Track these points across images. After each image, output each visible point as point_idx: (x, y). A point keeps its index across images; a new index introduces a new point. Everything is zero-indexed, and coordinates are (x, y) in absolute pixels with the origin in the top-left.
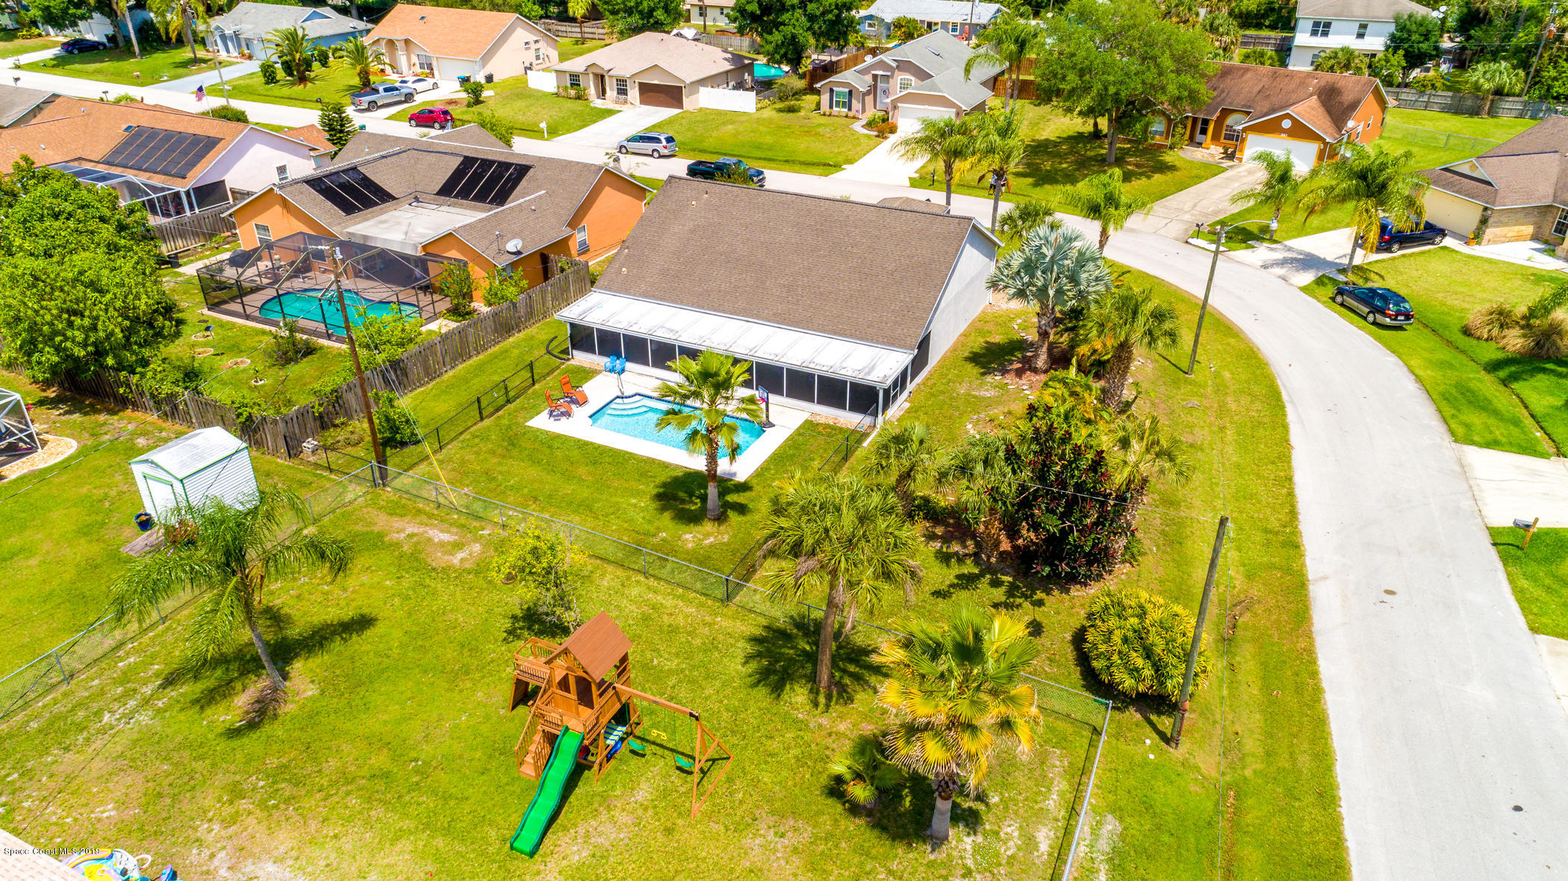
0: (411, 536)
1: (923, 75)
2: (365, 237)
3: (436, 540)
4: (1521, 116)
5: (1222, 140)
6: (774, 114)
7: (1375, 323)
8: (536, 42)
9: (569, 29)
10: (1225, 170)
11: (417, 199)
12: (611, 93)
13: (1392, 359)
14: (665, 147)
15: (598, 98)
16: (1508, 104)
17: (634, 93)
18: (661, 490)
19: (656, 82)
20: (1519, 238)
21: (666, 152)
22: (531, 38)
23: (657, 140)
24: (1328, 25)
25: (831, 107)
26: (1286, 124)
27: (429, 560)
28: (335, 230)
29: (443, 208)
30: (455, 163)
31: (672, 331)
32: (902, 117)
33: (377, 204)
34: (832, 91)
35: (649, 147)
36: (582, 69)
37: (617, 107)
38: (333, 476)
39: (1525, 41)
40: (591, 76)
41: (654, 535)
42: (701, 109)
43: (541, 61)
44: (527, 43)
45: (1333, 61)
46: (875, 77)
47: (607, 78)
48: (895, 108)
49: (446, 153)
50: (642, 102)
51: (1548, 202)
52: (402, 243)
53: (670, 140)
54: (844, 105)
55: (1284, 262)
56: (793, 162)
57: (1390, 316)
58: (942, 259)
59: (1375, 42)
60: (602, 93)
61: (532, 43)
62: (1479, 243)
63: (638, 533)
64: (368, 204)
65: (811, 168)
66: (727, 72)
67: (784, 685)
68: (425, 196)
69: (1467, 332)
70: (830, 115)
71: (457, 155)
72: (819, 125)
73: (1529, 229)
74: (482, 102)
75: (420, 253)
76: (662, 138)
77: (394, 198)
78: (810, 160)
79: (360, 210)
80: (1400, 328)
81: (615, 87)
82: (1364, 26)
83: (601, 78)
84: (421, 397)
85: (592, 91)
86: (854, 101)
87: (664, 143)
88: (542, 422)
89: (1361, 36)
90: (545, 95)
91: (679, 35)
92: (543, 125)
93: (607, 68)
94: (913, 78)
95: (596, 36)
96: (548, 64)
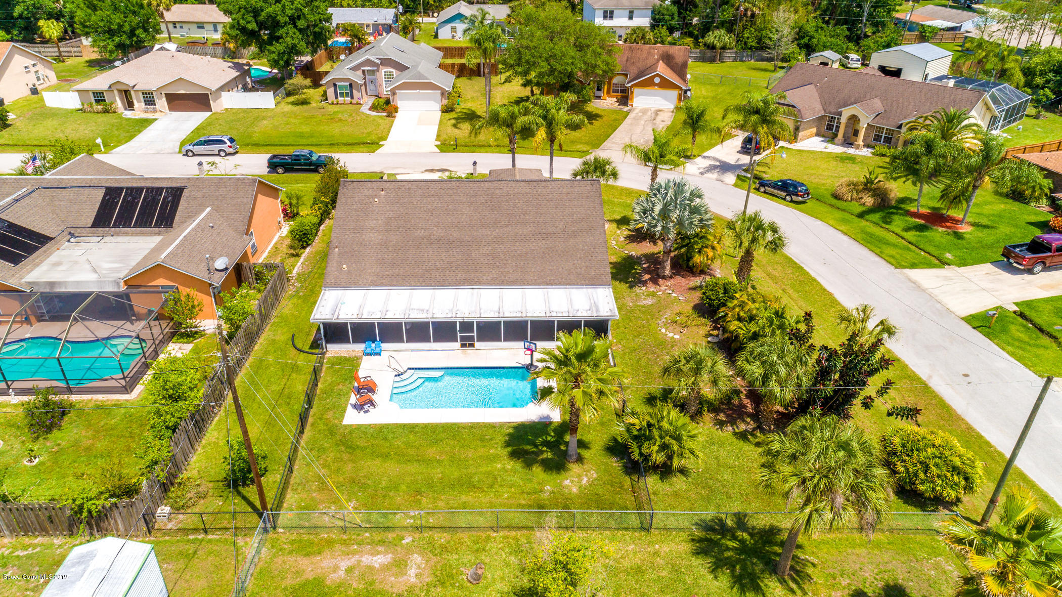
0: (349, 570)
1: (402, 68)
2: (52, 284)
3: (377, 566)
4: (735, 60)
5: (612, 94)
6: (290, 108)
7: (792, 201)
8: (34, 65)
9: (42, 50)
10: (628, 113)
11: (72, 235)
12: (139, 105)
13: (820, 222)
14: (231, 147)
15: (126, 109)
16: (728, 54)
17: (161, 103)
18: (510, 449)
19: (183, 92)
20: (811, 136)
21: (231, 150)
22: (29, 62)
23: (221, 142)
24: (612, 12)
25: (336, 97)
26: (657, 80)
27: (388, 588)
28: (13, 283)
29: (106, 239)
30: (99, 195)
31: (423, 310)
32: (401, 100)
33: (37, 248)
34: (335, 85)
35: (215, 148)
36: (106, 87)
37: (150, 116)
38: (210, 537)
39: (728, 17)
40: (116, 92)
41: (542, 491)
42: (227, 110)
43: (42, 81)
44: (26, 68)
45: (635, 36)
46: (364, 71)
47: (133, 93)
48: (394, 94)
49: (82, 187)
50: (171, 109)
51: (822, 113)
52: (100, 282)
53: (232, 140)
54: (347, 95)
55: (711, 168)
56: (338, 144)
57: (800, 196)
58: (594, 213)
59: (643, 21)
60: (130, 105)
61: (31, 66)
62: (796, 142)
63: (528, 493)
64: (31, 250)
65: (356, 148)
66: (235, 78)
67: (758, 584)
68: (79, 230)
69: (836, 196)
70: (337, 104)
71: (97, 187)
72: (335, 113)
73: (814, 130)
74: (9, 125)
75: (123, 288)
76: (226, 140)
77: (51, 239)
78: (350, 141)
79: (26, 257)
80: (804, 202)
81: (142, 99)
82: (631, 12)
83: (126, 94)
84: (223, 426)
85: (119, 104)
86: (355, 92)
87: (229, 143)
88: (352, 417)
89: (631, 18)
90: (71, 112)
91: (162, 49)
92: (99, 141)
93: (132, 84)
94: (394, 71)
95: (71, 54)
96: (48, 84)
